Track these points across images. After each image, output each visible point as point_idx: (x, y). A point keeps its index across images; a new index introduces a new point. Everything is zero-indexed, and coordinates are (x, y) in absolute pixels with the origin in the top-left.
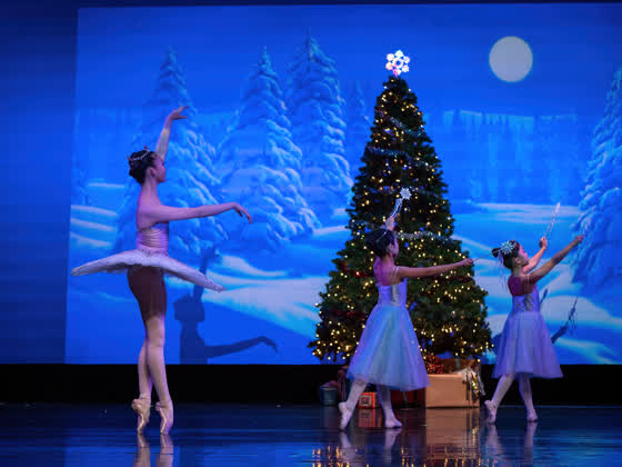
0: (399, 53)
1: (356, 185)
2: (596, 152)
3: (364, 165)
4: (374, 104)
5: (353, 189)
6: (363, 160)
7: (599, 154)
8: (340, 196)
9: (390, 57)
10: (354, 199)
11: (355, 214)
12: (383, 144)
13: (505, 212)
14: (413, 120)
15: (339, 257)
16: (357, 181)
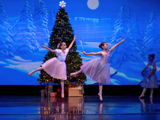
0: (63, 2)
1: (51, 37)
2: (115, 28)
3: (53, 31)
4: (56, 15)
5: (50, 38)
6: (52, 30)
7: (116, 29)
8: (46, 40)
9: (60, 2)
10: (50, 41)
11: (50, 45)
12: (58, 26)
13: (91, 44)
14: (66, 20)
15: (46, 56)
16: (51, 36)
